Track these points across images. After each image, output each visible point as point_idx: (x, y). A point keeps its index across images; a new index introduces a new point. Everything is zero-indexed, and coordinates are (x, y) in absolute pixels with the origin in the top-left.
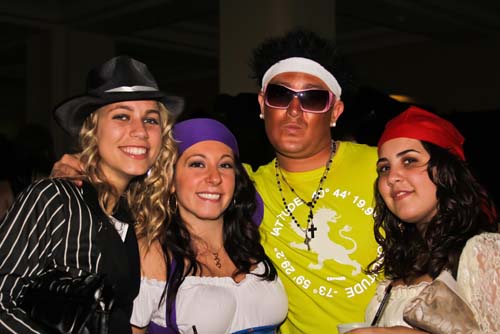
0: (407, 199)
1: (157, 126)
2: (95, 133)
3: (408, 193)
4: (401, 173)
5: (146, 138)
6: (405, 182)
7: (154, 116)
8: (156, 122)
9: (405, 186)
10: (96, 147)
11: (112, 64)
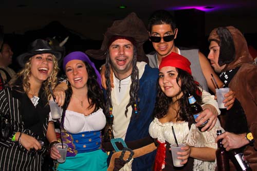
0: (170, 89)
1: (52, 62)
2: (30, 64)
3: (170, 87)
4: (168, 79)
5: (47, 65)
6: (170, 83)
7: (50, 58)
8: (51, 60)
9: (169, 85)
10: (30, 69)
11: (36, 42)
